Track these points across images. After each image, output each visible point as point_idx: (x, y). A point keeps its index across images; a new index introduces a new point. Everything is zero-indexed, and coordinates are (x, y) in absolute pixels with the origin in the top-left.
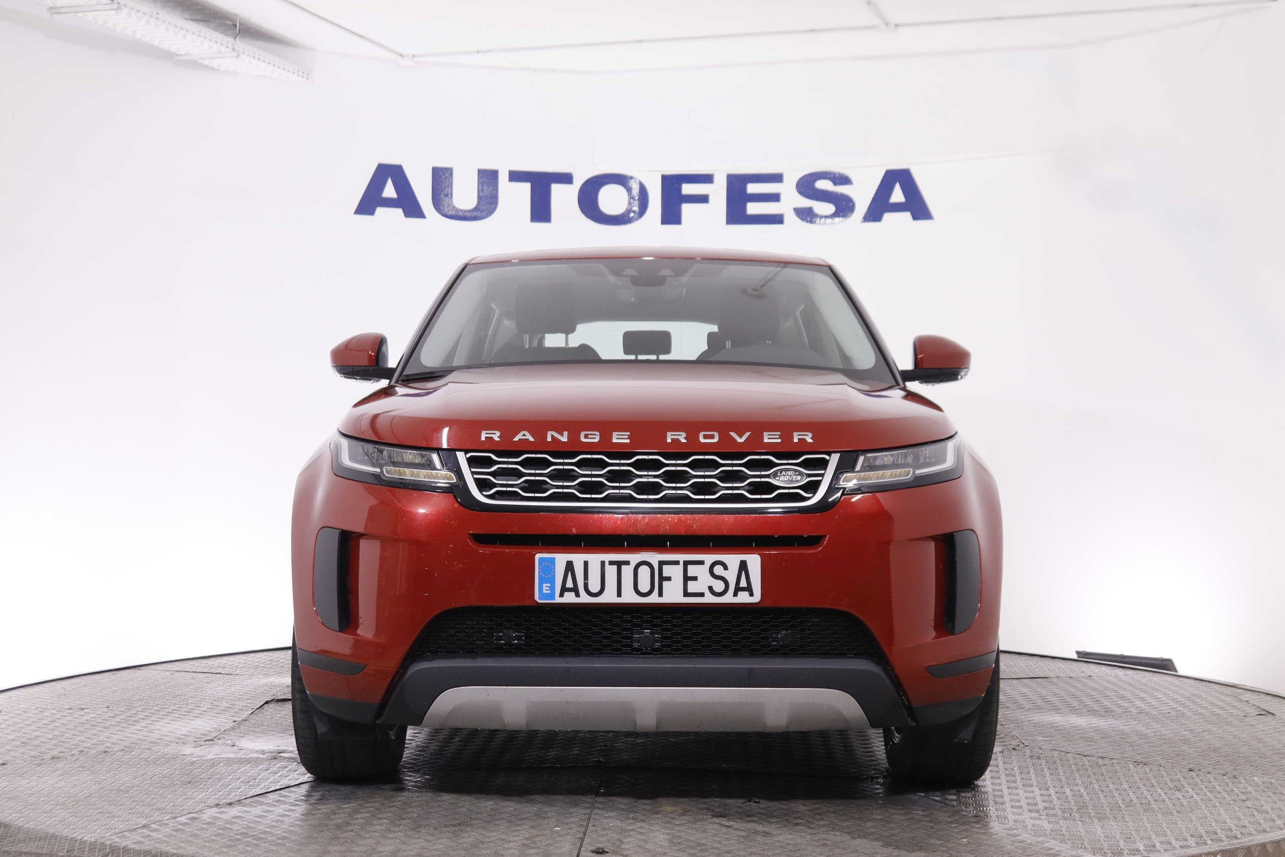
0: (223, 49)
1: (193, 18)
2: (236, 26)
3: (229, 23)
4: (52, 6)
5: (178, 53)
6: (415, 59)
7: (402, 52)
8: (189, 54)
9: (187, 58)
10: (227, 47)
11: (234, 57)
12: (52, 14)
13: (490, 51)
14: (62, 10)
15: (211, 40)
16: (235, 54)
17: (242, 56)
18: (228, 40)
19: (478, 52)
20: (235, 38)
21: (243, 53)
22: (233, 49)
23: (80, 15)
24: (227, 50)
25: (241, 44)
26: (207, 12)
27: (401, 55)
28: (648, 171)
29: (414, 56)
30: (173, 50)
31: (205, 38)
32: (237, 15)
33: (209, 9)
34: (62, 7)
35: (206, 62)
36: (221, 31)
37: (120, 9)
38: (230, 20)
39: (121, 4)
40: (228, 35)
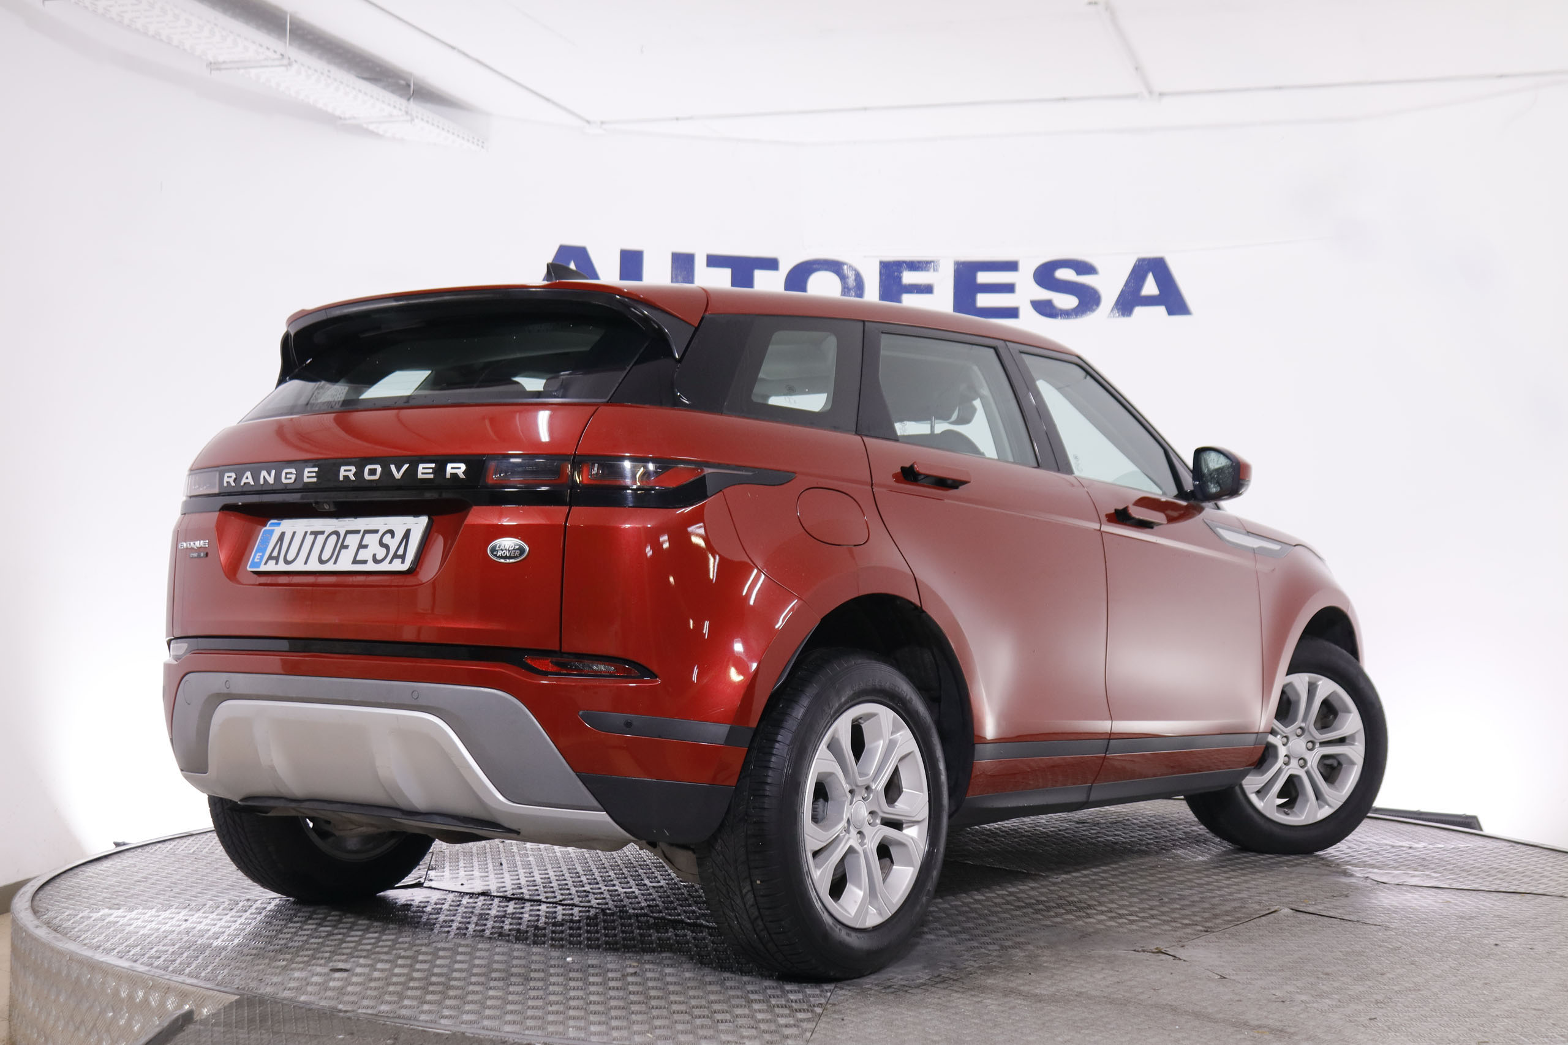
0: (395, 112)
1: (362, 77)
2: (409, 86)
3: (402, 82)
4: (212, 61)
5: (342, 116)
6: (604, 126)
7: (589, 118)
9: (356, 121)
10: (400, 109)
11: (407, 121)
12: (211, 70)
13: (691, 118)
14: (223, 66)
15: (383, 102)
16: (409, 118)
17: (416, 120)
18: (400, 102)
19: (677, 119)
20: (409, 99)
21: (417, 117)
22: (407, 113)
23: (240, 71)
24: (400, 113)
25: (415, 107)
26: (378, 69)
27: (588, 122)
28: (865, 258)
29: (602, 122)
30: (338, 113)
31: (378, 99)
32: (411, 74)
33: (380, 66)
34: (224, 62)
35: (373, 127)
36: (393, 92)
37: (290, 64)
38: (404, 79)
39: (292, 59)
40: (401, 96)
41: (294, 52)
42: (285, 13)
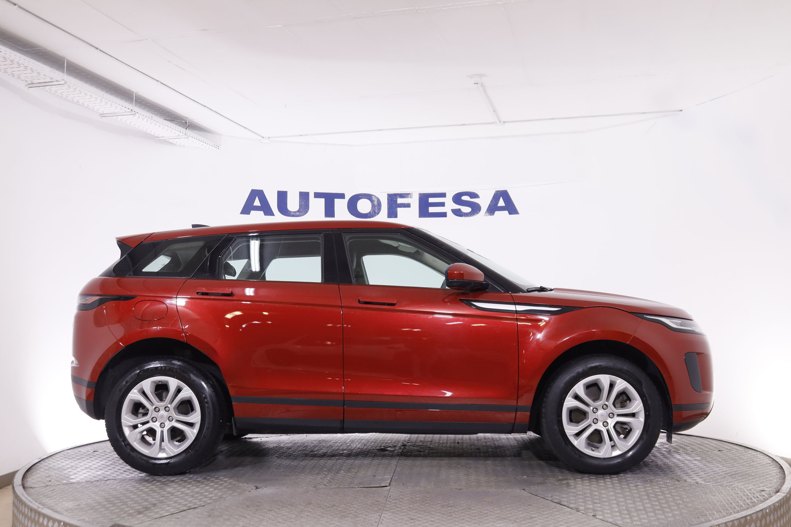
0: (180, 134)
1: (167, 119)
2: (187, 123)
4: (102, 113)
6: (270, 139)
7: (263, 136)
8: (163, 137)
9: (163, 138)
11: (186, 138)
12: (101, 117)
13: (307, 135)
14: (107, 115)
15: (175, 130)
16: (186, 136)
17: (189, 138)
18: (183, 130)
20: (186, 129)
21: (190, 136)
22: (186, 134)
23: (115, 117)
24: (183, 134)
25: (189, 132)
27: (263, 137)
28: (381, 192)
29: (269, 137)
30: (156, 135)
31: (173, 129)
32: (187, 118)
33: (174, 115)
34: (107, 113)
35: (171, 141)
36: (179, 126)
37: (135, 114)
38: (184, 120)
39: (136, 112)
40: (183, 127)
41: (136, 109)
42: (133, 92)
